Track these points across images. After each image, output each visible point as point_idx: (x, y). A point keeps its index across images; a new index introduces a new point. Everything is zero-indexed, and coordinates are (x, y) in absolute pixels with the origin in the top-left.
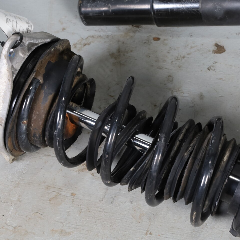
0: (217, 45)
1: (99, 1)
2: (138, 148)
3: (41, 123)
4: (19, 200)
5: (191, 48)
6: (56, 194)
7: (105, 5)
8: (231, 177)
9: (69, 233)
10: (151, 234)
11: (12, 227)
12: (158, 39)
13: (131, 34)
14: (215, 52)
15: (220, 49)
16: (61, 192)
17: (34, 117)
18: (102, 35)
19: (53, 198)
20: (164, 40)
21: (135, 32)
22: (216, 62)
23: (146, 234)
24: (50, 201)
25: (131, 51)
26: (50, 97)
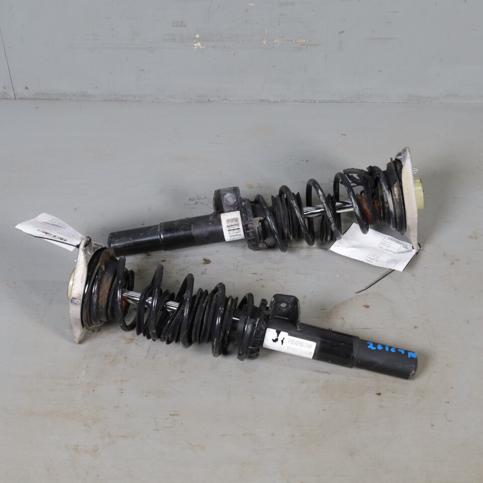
0: (205, 260)
1: (123, 237)
2: (169, 310)
3: (106, 296)
5: (188, 263)
6: (113, 359)
7: (128, 239)
8: (233, 318)
10: (184, 372)
11: (86, 383)
12: (165, 261)
13: (146, 260)
14: (204, 264)
15: (207, 262)
17: (101, 293)
19: (111, 362)
20: (169, 261)
21: (148, 258)
22: (206, 269)
23: (181, 373)
24: (110, 364)
25: (148, 270)
26: (110, 279)
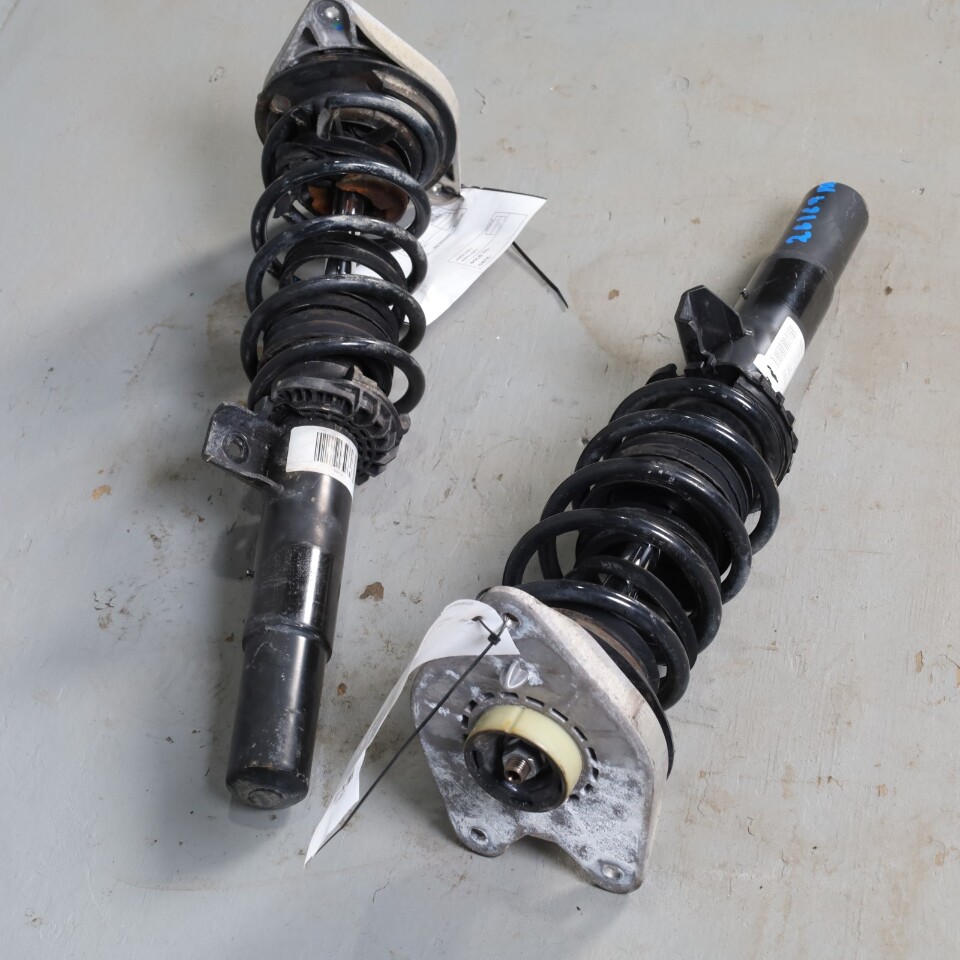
0: (364, 596)
1: (276, 728)
4: (723, 866)
6: (704, 803)
7: (285, 718)
9: (788, 768)
10: (774, 643)
11: (786, 869)
14: (379, 597)
15: (373, 591)
16: (699, 795)
18: (323, 782)
19: (714, 807)
22: (403, 593)
24: (720, 811)
